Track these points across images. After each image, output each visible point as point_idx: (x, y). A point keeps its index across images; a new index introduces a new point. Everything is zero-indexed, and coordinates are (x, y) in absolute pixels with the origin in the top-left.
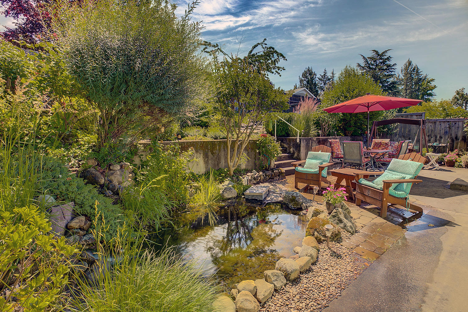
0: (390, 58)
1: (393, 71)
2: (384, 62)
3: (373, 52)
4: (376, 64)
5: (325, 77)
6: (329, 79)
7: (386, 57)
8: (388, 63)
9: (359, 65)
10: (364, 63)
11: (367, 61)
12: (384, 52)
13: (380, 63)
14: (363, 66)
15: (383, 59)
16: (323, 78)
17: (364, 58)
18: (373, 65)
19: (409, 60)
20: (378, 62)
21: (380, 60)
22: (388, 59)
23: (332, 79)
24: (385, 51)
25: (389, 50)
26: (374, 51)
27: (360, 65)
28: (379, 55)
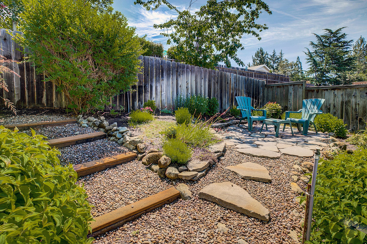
0: (345, 35)
1: (348, 48)
2: (337, 40)
3: (325, 31)
4: (330, 42)
5: (274, 57)
6: (278, 59)
7: (340, 35)
8: (343, 40)
9: (312, 44)
10: (318, 41)
11: (321, 39)
12: (338, 30)
13: (333, 41)
14: (316, 44)
15: (337, 37)
16: (273, 58)
17: (317, 36)
18: (326, 42)
19: (361, 38)
20: (332, 40)
21: (334, 38)
22: (343, 36)
23: (280, 59)
24: (340, 29)
25: (344, 28)
26: (326, 29)
27: (314, 43)
28: (332, 33)
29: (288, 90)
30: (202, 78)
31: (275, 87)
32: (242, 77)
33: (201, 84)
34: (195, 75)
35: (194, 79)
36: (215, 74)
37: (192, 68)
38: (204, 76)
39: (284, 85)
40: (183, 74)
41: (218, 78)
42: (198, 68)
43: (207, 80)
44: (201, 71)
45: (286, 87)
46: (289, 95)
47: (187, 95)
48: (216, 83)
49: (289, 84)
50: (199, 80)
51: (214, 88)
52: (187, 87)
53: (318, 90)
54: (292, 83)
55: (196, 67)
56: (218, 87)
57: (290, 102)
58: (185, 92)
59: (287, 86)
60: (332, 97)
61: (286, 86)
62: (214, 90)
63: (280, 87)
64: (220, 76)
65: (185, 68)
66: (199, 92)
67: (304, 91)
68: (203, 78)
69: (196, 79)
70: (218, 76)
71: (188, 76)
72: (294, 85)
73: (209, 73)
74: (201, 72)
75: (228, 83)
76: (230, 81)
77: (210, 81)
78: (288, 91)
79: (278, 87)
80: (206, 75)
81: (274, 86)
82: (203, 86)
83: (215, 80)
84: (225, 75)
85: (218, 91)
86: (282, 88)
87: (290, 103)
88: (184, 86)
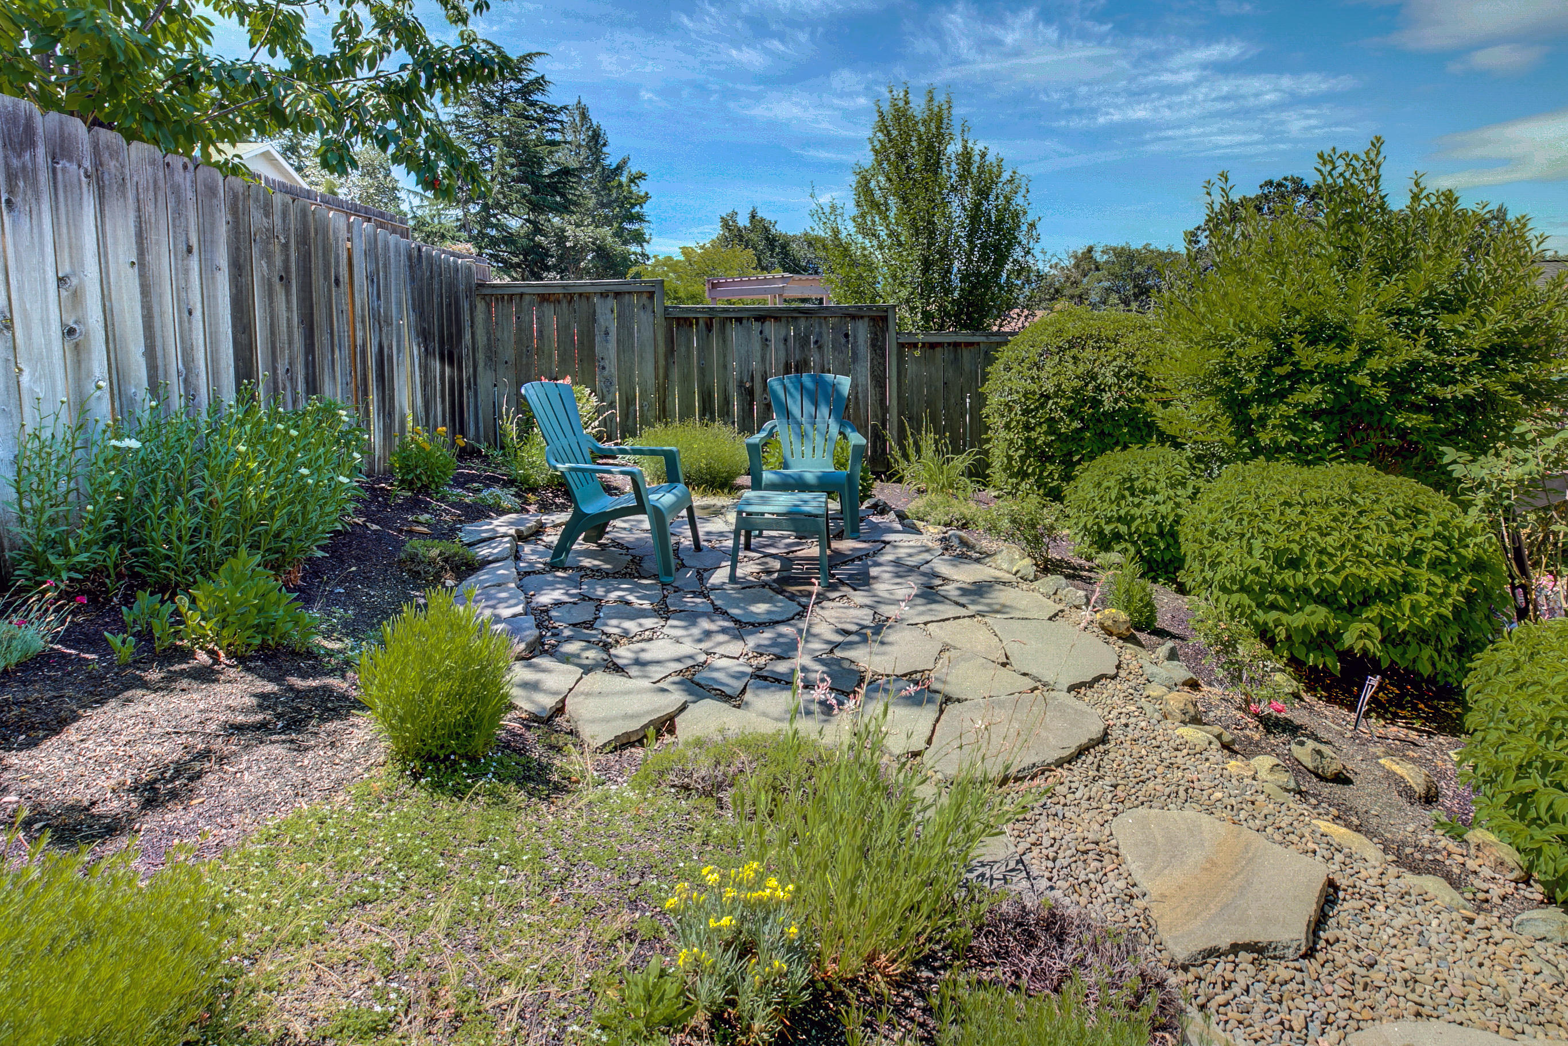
0: (545, 82)
1: (557, 131)
2: (524, 93)
7: (531, 76)
8: (539, 97)
12: (525, 57)
15: (521, 81)
22: (541, 83)
24: (529, 55)
25: (540, 53)
28: (507, 62)
29: (593, 318)
30: (190, 250)
31: (527, 298)
32: (396, 245)
33: (181, 291)
34: (132, 215)
35: (123, 251)
36: (267, 215)
37: (106, 156)
38: (202, 232)
39: (572, 290)
40: (18, 200)
41: (286, 246)
42: (153, 163)
43: (223, 260)
44: (176, 190)
45: (584, 300)
46: (597, 339)
47: (81, 406)
48: (278, 287)
49: (598, 289)
50: (162, 262)
51: (272, 325)
52: (71, 332)
53: (711, 319)
54: (609, 284)
55: (139, 150)
56: (289, 309)
57: (604, 368)
58: (59, 374)
59: (588, 298)
60: (757, 346)
61: (580, 295)
62: (273, 333)
63: (552, 298)
64: (296, 235)
65: (41, 151)
66: (174, 363)
67: (660, 320)
68: (194, 241)
69: (141, 252)
70: (286, 230)
71: (74, 223)
72: (617, 295)
73: (234, 210)
74: (178, 201)
75: (337, 282)
76: (346, 268)
77: (239, 268)
78: (595, 321)
79: (544, 298)
80: (213, 224)
81: (522, 295)
82: (198, 313)
83: (270, 263)
84: (323, 228)
85: (290, 343)
86: (565, 304)
87: (606, 373)
88: (45, 322)
